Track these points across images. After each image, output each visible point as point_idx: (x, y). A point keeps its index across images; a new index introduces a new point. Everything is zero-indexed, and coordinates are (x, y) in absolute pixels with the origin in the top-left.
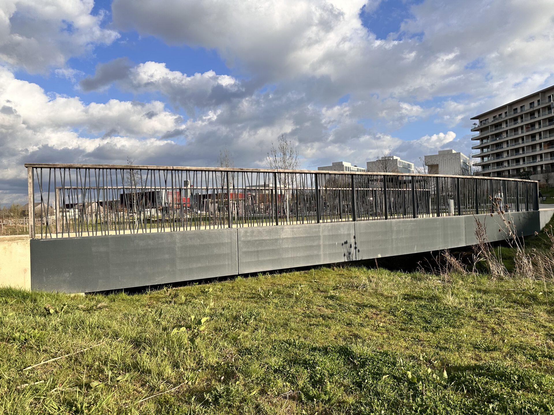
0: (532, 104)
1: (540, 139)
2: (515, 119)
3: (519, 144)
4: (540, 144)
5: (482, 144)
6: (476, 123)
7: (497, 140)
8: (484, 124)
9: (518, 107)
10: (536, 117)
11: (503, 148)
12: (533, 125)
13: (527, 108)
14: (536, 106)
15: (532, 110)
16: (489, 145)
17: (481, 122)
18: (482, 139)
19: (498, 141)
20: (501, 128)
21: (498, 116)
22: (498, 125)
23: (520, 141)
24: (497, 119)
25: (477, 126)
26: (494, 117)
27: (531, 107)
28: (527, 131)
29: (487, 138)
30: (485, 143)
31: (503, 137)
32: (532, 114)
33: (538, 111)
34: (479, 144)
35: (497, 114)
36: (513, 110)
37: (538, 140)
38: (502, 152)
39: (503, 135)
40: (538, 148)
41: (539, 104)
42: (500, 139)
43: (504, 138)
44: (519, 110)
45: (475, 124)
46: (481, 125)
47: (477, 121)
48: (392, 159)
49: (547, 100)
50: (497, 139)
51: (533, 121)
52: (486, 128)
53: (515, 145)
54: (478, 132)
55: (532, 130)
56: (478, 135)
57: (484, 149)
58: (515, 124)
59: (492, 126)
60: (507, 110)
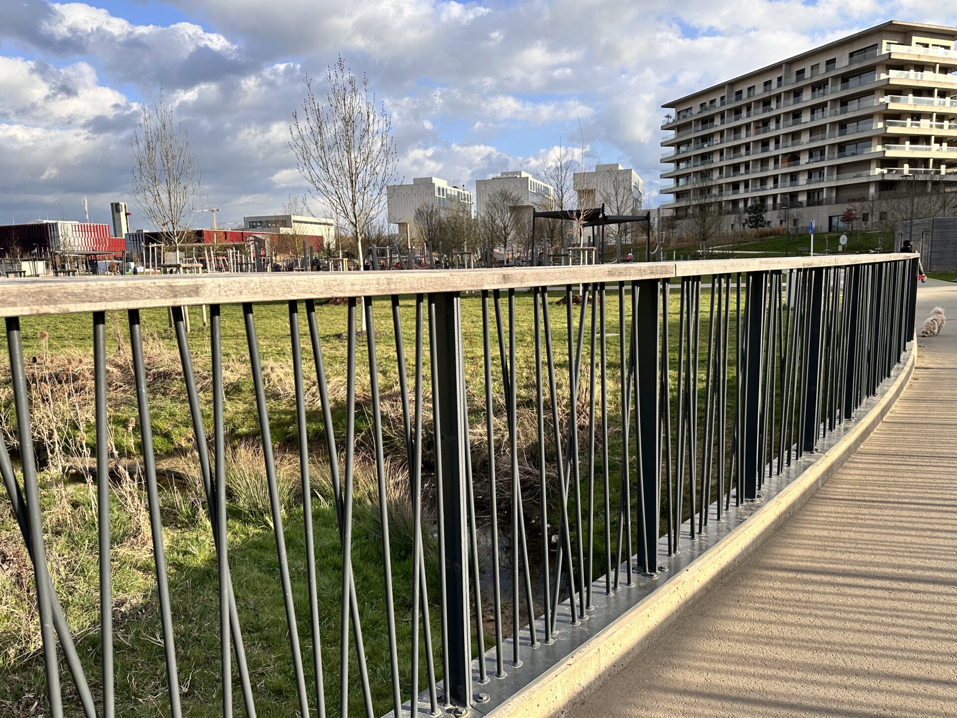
0: (767, 84)
1: (777, 148)
2: (737, 111)
3: (741, 156)
4: (776, 158)
5: (678, 153)
6: (670, 115)
7: (703, 147)
8: (684, 117)
9: (744, 88)
10: (772, 109)
11: (712, 162)
12: (765, 122)
13: (760, 92)
14: (775, 89)
15: (767, 95)
16: (690, 157)
17: (679, 113)
18: (678, 145)
19: (706, 149)
20: (712, 126)
21: (708, 104)
22: (707, 121)
23: (743, 151)
24: (706, 109)
25: (671, 121)
26: (702, 105)
27: (765, 91)
28: (756, 134)
29: (688, 142)
30: (683, 152)
31: (715, 142)
32: (766, 102)
33: (778, 97)
34: (673, 154)
35: (707, 100)
36: (734, 94)
37: (772, 151)
38: (712, 170)
39: (715, 139)
40: (771, 164)
41: (779, 86)
42: (709, 146)
43: (716, 144)
44: (745, 94)
45: (668, 116)
46: (679, 119)
47: (672, 112)
48: (518, 176)
49: (794, 78)
50: (706, 145)
51: (767, 115)
52: (688, 125)
53: (734, 157)
54: (673, 132)
55: (765, 132)
56: (673, 137)
57: (681, 164)
58: (737, 119)
59: (697, 120)
60: (724, 93)
